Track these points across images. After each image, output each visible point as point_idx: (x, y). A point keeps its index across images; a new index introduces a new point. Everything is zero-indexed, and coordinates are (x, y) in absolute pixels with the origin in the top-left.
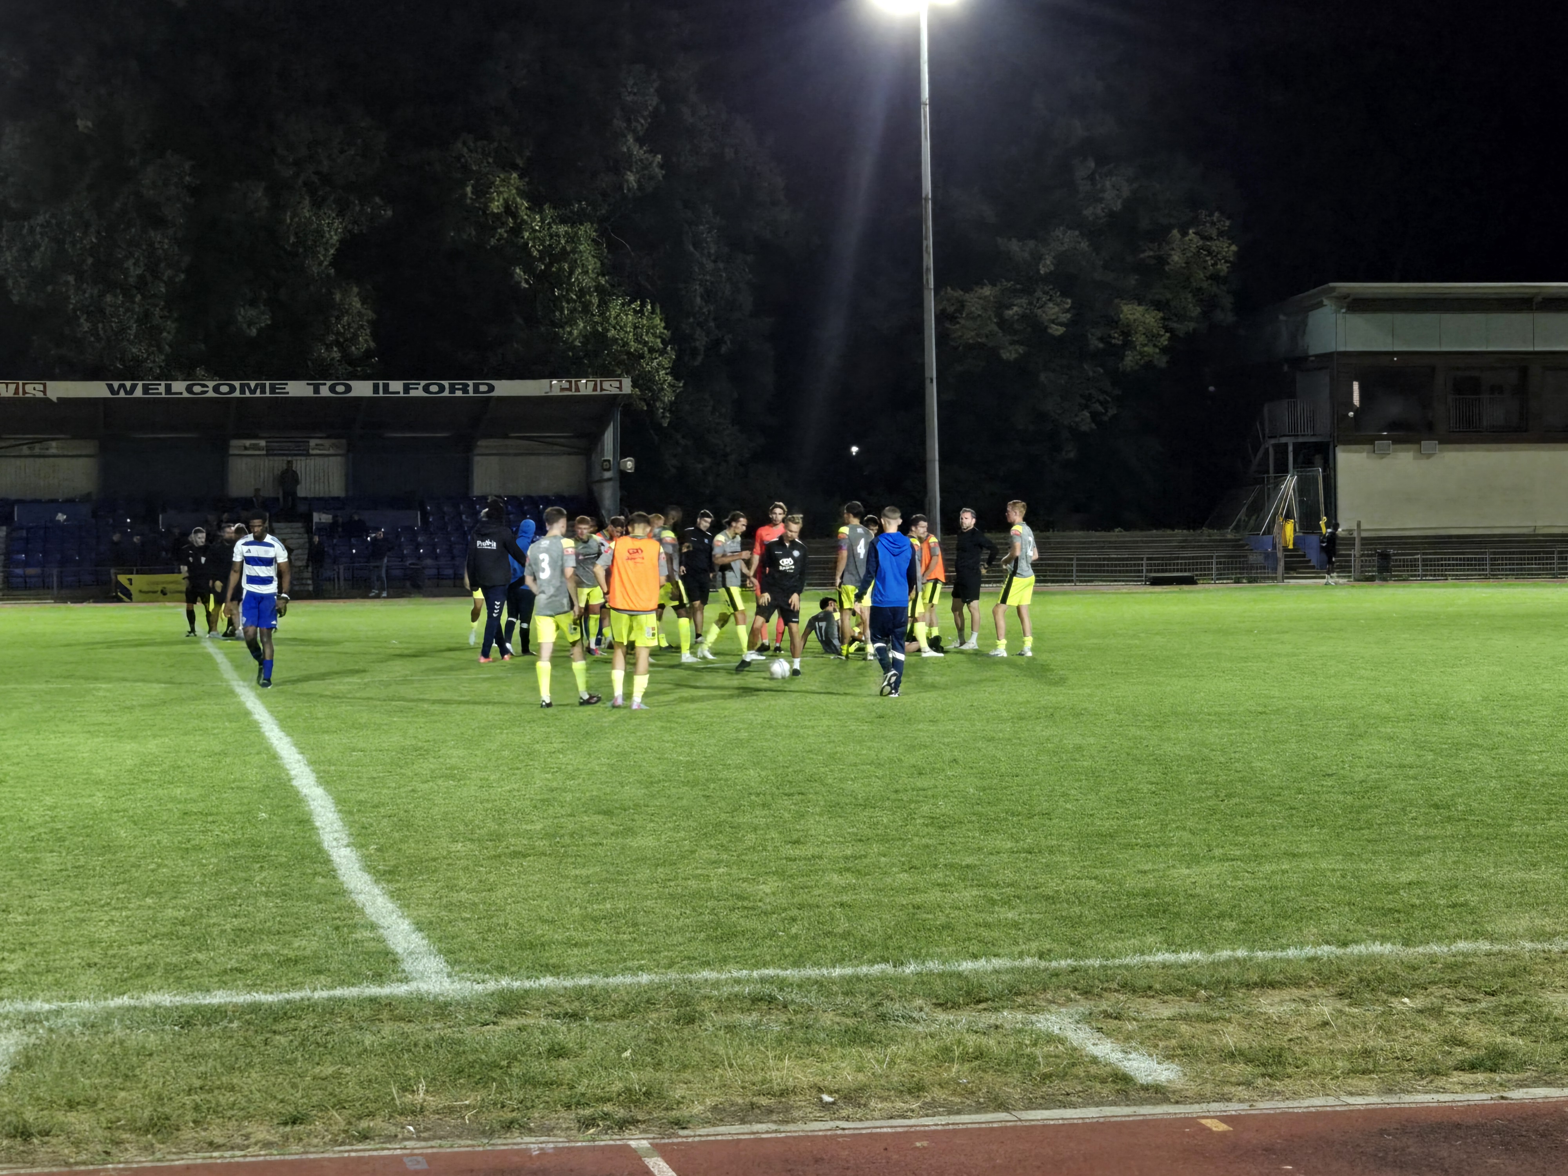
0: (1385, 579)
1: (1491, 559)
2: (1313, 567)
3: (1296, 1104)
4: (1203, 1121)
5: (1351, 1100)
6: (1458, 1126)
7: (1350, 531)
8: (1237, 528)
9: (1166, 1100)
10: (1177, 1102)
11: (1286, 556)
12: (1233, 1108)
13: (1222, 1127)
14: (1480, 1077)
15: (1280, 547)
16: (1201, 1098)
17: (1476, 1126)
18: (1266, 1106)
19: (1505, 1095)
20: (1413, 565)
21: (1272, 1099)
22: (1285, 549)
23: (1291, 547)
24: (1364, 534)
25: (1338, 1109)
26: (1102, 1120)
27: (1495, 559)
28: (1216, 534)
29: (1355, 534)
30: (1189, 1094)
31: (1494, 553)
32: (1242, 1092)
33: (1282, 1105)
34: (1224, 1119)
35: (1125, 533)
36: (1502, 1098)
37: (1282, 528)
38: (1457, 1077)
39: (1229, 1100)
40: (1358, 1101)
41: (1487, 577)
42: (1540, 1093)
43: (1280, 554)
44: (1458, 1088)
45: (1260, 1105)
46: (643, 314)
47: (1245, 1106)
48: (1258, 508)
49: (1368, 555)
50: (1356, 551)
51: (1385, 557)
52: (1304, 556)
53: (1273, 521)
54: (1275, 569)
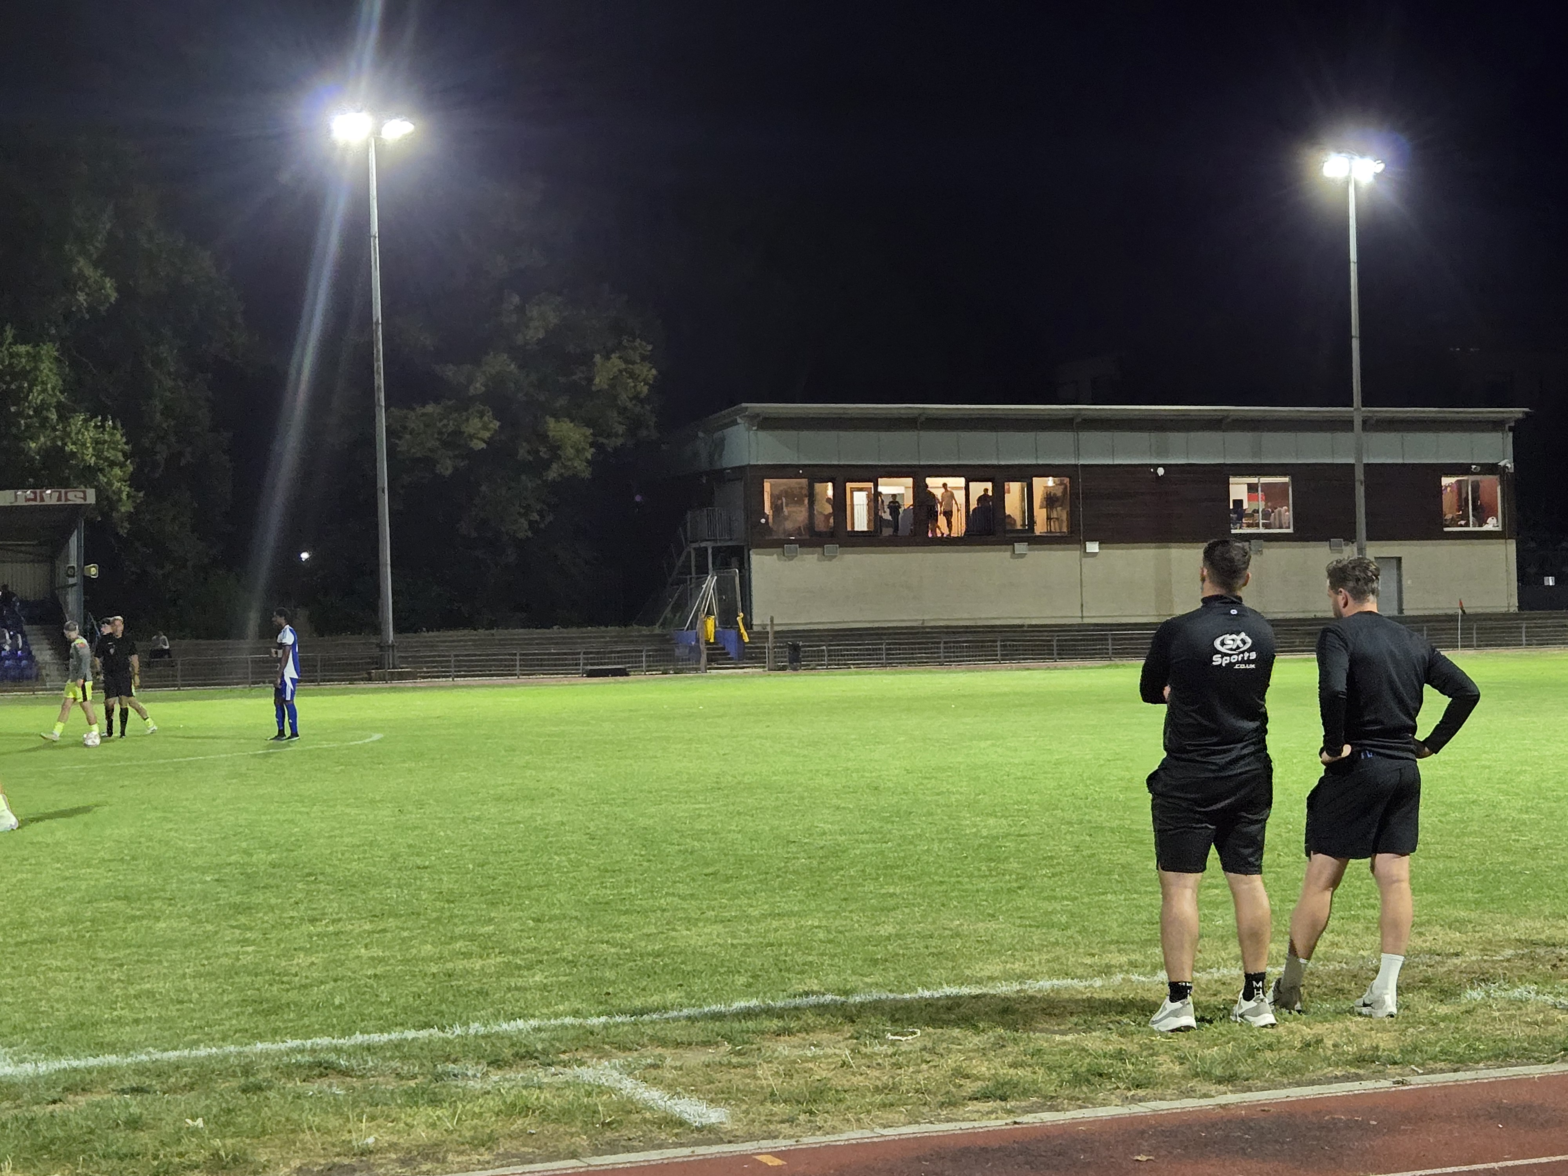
0: (795, 669)
1: (887, 649)
2: (730, 659)
3: (836, 1137)
4: (759, 1158)
5: (885, 1132)
6: (984, 1150)
7: (764, 626)
8: (663, 625)
9: (721, 1141)
10: (730, 1142)
11: (708, 649)
12: (782, 1144)
13: (777, 1162)
14: (991, 1105)
15: (702, 640)
16: (751, 1137)
17: (1000, 1149)
18: (810, 1140)
19: (1018, 1120)
20: (819, 655)
21: (813, 1134)
22: (707, 642)
23: (712, 641)
24: (777, 628)
25: (875, 1140)
26: (666, 1161)
27: (890, 649)
28: (645, 631)
29: (769, 629)
30: (738, 1134)
31: (889, 644)
32: (785, 1128)
33: (824, 1139)
34: (778, 1154)
35: (562, 630)
36: (1015, 1123)
37: (705, 623)
38: (973, 1106)
39: (776, 1137)
40: (891, 1133)
41: (884, 666)
42: (1048, 1117)
43: (703, 647)
44: (976, 1116)
45: (805, 1140)
46: (104, 430)
47: (792, 1142)
48: (682, 606)
49: (780, 647)
50: (770, 644)
51: (795, 648)
52: (724, 649)
53: (696, 616)
54: (698, 661)
